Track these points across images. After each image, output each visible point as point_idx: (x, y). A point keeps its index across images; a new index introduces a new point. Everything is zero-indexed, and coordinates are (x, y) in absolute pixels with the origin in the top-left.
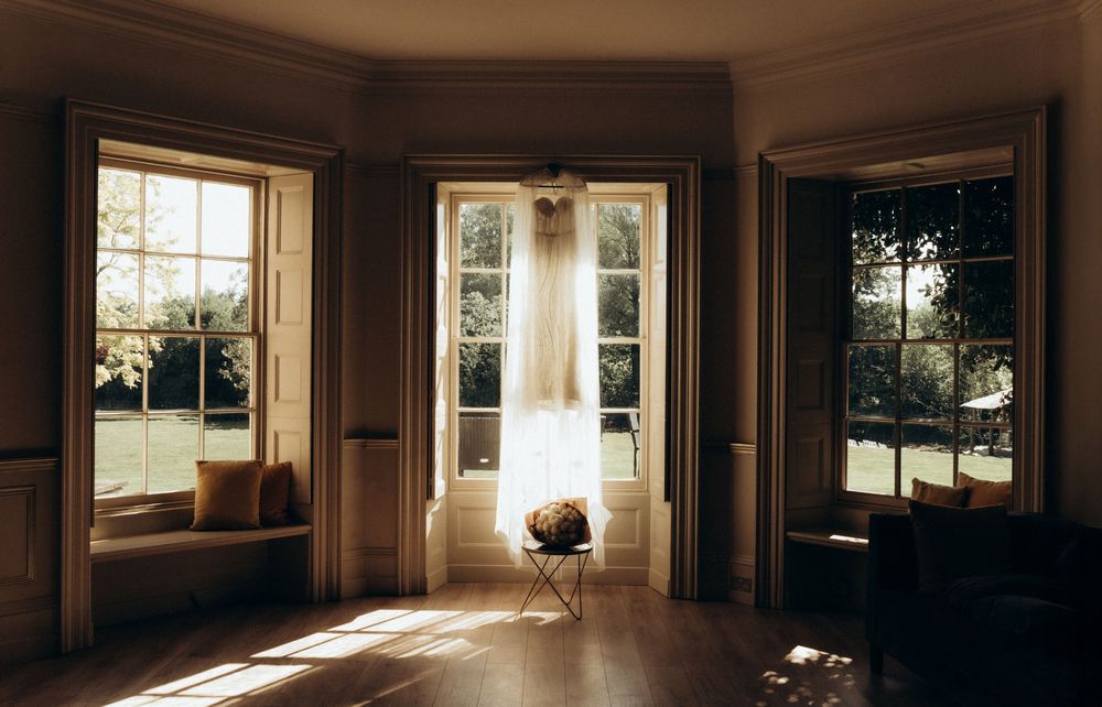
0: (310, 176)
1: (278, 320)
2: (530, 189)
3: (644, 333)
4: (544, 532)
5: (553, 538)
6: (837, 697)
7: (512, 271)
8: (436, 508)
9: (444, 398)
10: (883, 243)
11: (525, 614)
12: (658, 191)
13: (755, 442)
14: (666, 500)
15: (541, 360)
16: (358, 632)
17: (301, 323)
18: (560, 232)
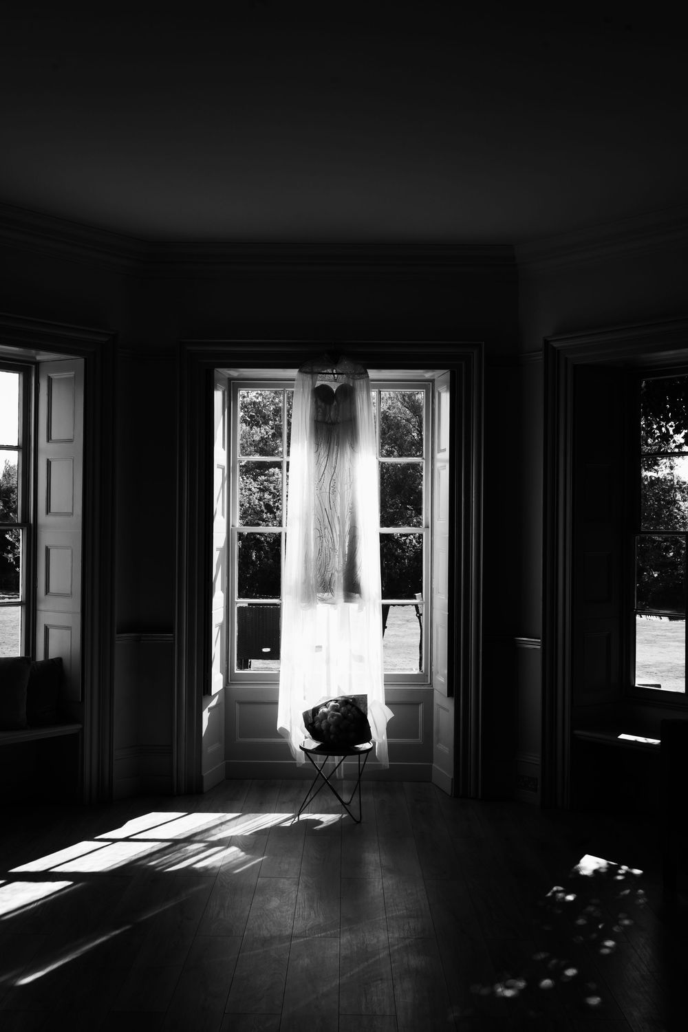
0: (81, 361)
1: (48, 511)
2: (309, 376)
3: (427, 523)
4: (323, 731)
5: (332, 737)
6: (628, 918)
7: (292, 459)
8: (214, 703)
9: (222, 590)
10: (671, 430)
11: (303, 816)
12: (440, 376)
13: (541, 637)
14: (448, 696)
15: (320, 552)
16: (127, 839)
17: (72, 514)
18: (340, 419)
